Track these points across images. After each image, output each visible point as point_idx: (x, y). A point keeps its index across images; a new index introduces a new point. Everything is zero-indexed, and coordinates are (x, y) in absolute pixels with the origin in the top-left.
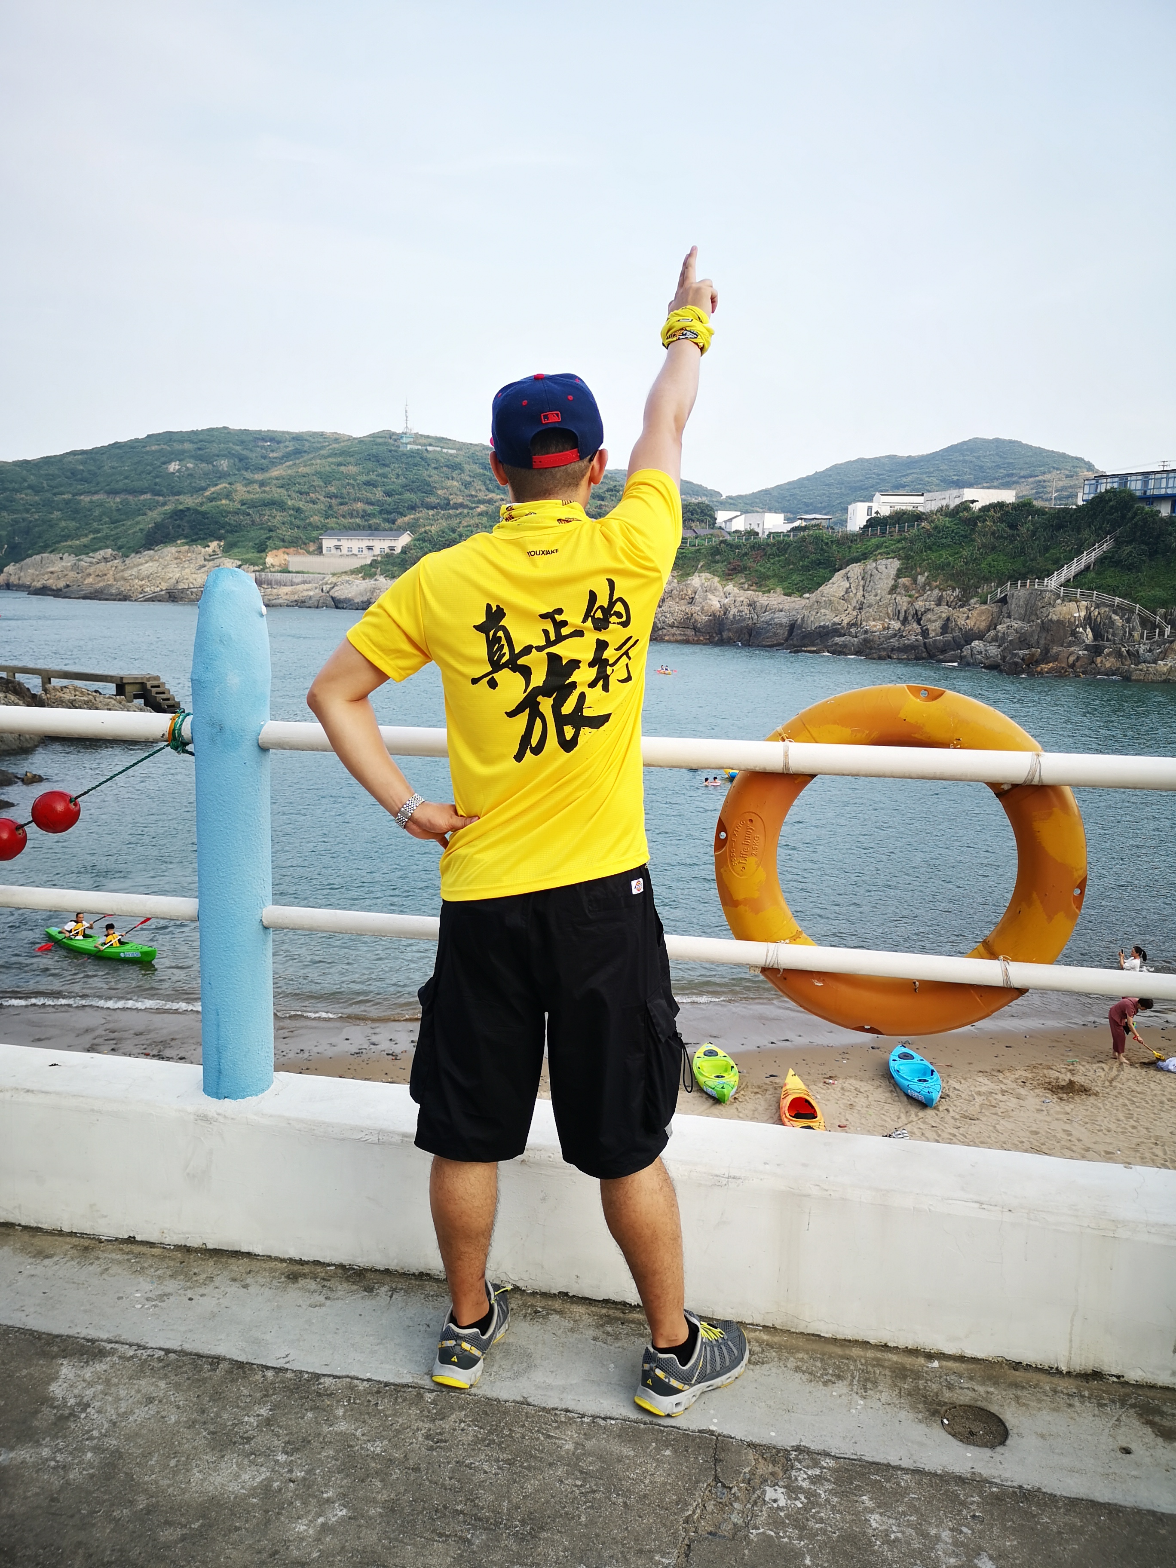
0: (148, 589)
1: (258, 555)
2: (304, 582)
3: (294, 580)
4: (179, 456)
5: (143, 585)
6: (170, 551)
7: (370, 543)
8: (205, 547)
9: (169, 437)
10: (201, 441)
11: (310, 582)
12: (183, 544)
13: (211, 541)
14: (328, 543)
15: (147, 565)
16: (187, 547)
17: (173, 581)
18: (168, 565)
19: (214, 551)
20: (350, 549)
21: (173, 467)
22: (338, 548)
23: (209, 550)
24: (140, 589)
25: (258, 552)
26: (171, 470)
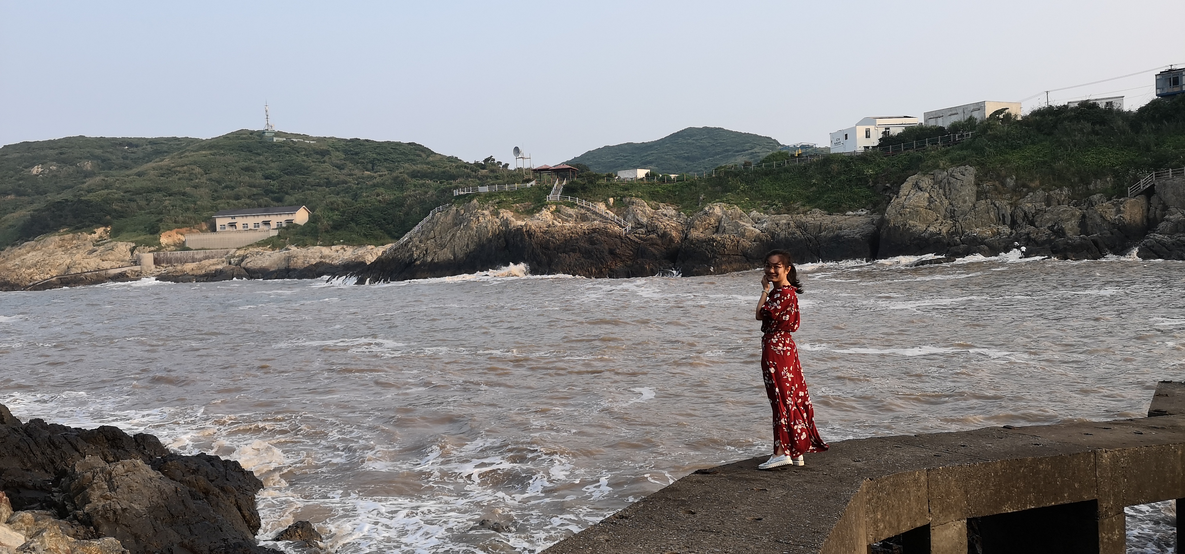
0: (38, 277)
1: (152, 236)
2: (207, 258)
3: (196, 256)
4: (42, 160)
5: (32, 273)
6: (53, 240)
7: (267, 219)
8: (90, 234)
9: (26, 146)
10: (61, 147)
11: (213, 258)
12: (67, 233)
13: (98, 228)
14: (220, 222)
15: (30, 254)
16: (71, 235)
17: (64, 267)
18: (53, 252)
19: (100, 237)
20: (245, 225)
21: (36, 170)
22: (232, 225)
23: (96, 236)
24: (29, 278)
25: (151, 234)
26: (35, 172)
